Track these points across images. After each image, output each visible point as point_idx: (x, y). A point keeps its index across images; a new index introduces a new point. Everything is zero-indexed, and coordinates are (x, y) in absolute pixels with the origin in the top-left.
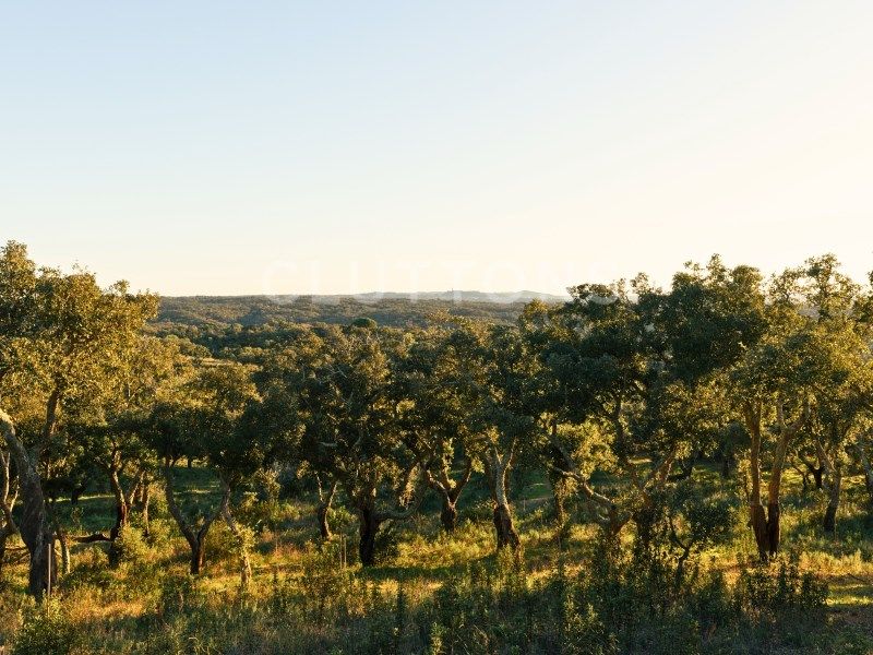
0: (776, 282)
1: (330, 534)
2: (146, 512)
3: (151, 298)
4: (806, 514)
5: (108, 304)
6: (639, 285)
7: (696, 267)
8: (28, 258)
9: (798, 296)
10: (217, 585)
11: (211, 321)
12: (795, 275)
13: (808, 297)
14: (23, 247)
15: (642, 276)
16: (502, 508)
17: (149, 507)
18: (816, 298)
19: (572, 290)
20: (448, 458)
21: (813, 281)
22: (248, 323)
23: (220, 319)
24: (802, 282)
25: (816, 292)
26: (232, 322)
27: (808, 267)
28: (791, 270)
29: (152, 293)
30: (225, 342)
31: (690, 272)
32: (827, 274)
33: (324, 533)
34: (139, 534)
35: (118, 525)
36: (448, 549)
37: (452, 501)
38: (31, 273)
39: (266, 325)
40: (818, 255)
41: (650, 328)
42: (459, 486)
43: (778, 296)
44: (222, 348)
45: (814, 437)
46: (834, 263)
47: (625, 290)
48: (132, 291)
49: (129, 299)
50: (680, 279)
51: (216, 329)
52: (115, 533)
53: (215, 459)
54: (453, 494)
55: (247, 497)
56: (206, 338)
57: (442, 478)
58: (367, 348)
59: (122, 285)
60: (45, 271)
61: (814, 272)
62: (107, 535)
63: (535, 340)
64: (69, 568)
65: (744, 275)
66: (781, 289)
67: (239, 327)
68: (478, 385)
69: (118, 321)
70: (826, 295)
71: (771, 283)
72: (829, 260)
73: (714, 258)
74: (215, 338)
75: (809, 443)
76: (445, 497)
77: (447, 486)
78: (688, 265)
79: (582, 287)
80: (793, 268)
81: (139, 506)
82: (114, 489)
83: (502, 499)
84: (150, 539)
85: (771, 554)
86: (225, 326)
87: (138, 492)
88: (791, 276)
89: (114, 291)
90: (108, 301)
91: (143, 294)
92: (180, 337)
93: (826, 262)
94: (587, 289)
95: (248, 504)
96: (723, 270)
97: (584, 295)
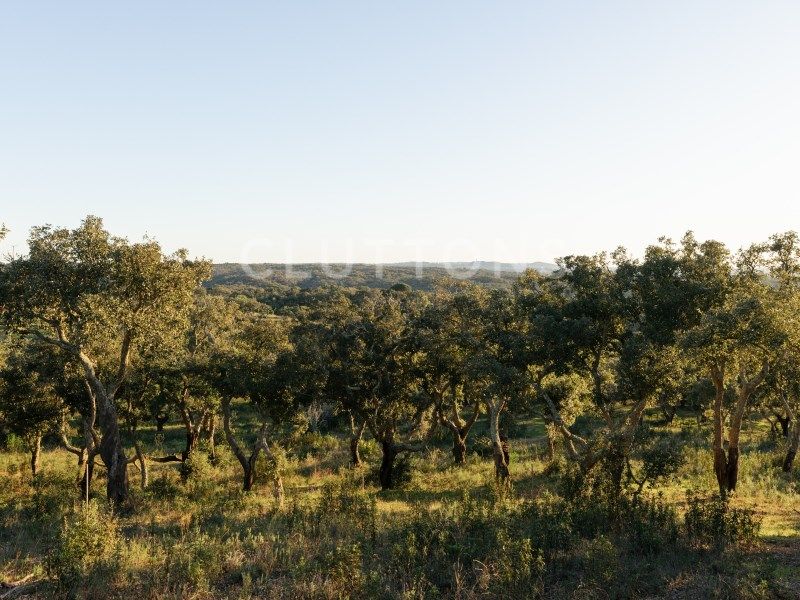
0: (742, 255)
1: (360, 461)
2: (212, 439)
3: (206, 263)
4: (769, 457)
5: (167, 268)
6: (618, 257)
7: (669, 242)
8: (104, 229)
9: (762, 268)
10: (261, 500)
11: (276, 284)
12: (760, 250)
13: (772, 269)
14: (100, 220)
15: (621, 250)
16: (495, 444)
17: (215, 435)
18: (779, 270)
19: (558, 262)
20: (459, 401)
21: (776, 254)
22: (305, 285)
23: (283, 283)
24: (766, 256)
25: (778, 265)
26: (293, 285)
27: (772, 243)
28: (757, 245)
29: (206, 260)
30: (286, 302)
31: (662, 246)
32: (789, 250)
33: (355, 461)
34: (205, 457)
35: (188, 449)
36: (456, 477)
37: (462, 438)
38: (105, 241)
39: (320, 288)
40: (781, 232)
41: (628, 294)
42: (468, 425)
43: (744, 268)
44: (282, 306)
45: (777, 391)
46: (795, 240)
47: (606, 261)
48: (191, 258)
49: (187, 264)
50: (653, 252)
51: (279, 291)
52: (185, 455)
53: (254, 398)
54: (462, 432)
55: (296, 429)
56: (270, 298)
57: (454, 418)
58: (387, 308)
59: (182, 252)
60: (117, 240)
61: (777, 247)
62: (179, 457)
63: (527, 303)
64: (147, 482)
65: (713, 249)
66: (747, 262)
67: (297, 290)
68: (477, 340)
69: (175, 282)
70: (787, 268)
71: (738, 256)
72: (791, 237)
73: (687, 234)
74: (278, 298)
75: (773, 396)
76: (456, 435)
77: (458, 424)
78: (661, 240)
79: (567, 258)
80: (758, 243)
81: (207, 435)
82: (185, 421)
83: (495, 437)
84: (214, 461)
85: (729, 491)
86: (286, 288)
87: (205, 422)
88: (756, 250)
89: (176, 258)
90: (169, 266)
91: (200, 260)
92: (248, 296)
93: (789, 238)
94: (572, 260)
95: (297, 435)
96: (695, 245)
97: (569, 265)
